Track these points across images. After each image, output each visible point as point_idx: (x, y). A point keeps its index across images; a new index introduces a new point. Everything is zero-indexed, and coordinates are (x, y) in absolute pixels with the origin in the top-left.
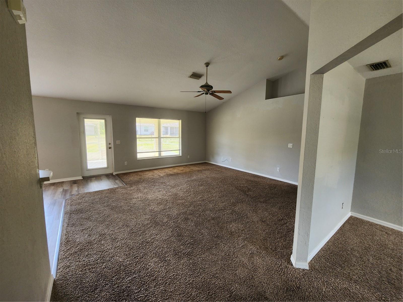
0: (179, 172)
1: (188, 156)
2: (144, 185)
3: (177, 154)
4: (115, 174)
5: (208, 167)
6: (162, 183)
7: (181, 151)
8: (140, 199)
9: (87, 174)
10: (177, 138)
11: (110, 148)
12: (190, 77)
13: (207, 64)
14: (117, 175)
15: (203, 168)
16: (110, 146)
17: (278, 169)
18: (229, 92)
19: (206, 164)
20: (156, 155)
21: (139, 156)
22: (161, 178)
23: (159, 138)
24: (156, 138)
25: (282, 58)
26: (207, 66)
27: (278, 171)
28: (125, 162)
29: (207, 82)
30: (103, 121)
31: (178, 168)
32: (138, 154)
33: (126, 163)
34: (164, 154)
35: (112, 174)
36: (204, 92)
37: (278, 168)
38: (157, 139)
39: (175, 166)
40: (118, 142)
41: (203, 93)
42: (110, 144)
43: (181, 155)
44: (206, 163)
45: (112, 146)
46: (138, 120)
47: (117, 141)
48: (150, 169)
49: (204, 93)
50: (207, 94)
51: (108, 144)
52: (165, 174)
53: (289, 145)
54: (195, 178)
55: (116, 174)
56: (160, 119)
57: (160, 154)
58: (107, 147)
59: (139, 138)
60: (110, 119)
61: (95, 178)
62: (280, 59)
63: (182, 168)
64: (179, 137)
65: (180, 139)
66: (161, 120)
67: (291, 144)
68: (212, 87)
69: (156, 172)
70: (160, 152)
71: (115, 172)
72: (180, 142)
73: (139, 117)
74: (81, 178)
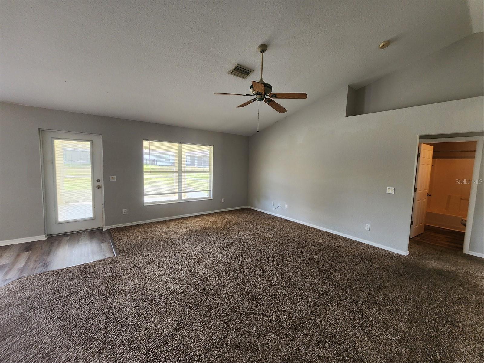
0: (209, 226)
1: (223, 199)
2: (148, 255)
3: (207, 196)
4: (105, 230)
5: (252, 217)
6: (180, 250)
7: (212, 191)
8: (132, 295)
9: (56, 230)
10: (207, 172)
11: (99, 187)
12: (232, 73)
13: (263, 48)
14: (109, 231)
15: (244, 217)
16: (99, 184)
17: (366, 227)
18: (303, 96)
19: (249, 212)
20: (175, 197)
21: (147, 200)
22: (180, 239)
23: (180, 172)
24: (175, 172)
25: (388, 43)
26: (263, 51)
27: (366, 229)
28: (124, 210)
29: (262, 79)
30: (88, 144)
31: (207, 218)
32: (145, 196)
33: (125, 212)
34: (187, 196)
35: (100, 230)
36: (255, 96)
37: (367, 225)
38: (177, 173)
39: (203, 215)
40: (112, 178)
41: (255, 100)
42: (99, 181)
43: (212, 199)
44: (247, 209)
45: (102, 183)
46: (146, 143)
47: (110, 176)
48: (165, 220)
49: (256, 98)
50: (261, 99)
51: (96, 181)
52: (187, 230)
53: (387, 189)
54: (234, 238)
55: (107, 230)
56: (181, 143)
57: (180, 197)
58: (94, 187)
59: (147, 172)
60: (99, 141)
61: (68, 238)
62: (384, 47)
63: (213, 219)
64: (210, 172)
65: (210, 174)
66: (183, 145)
67: (391, 188)
68: (270, 87)
69: (173, 225)
70: (180, 193)
71: (105, 226)
72: (210, 180)
73: (147, 140)
74: (43, 238)
